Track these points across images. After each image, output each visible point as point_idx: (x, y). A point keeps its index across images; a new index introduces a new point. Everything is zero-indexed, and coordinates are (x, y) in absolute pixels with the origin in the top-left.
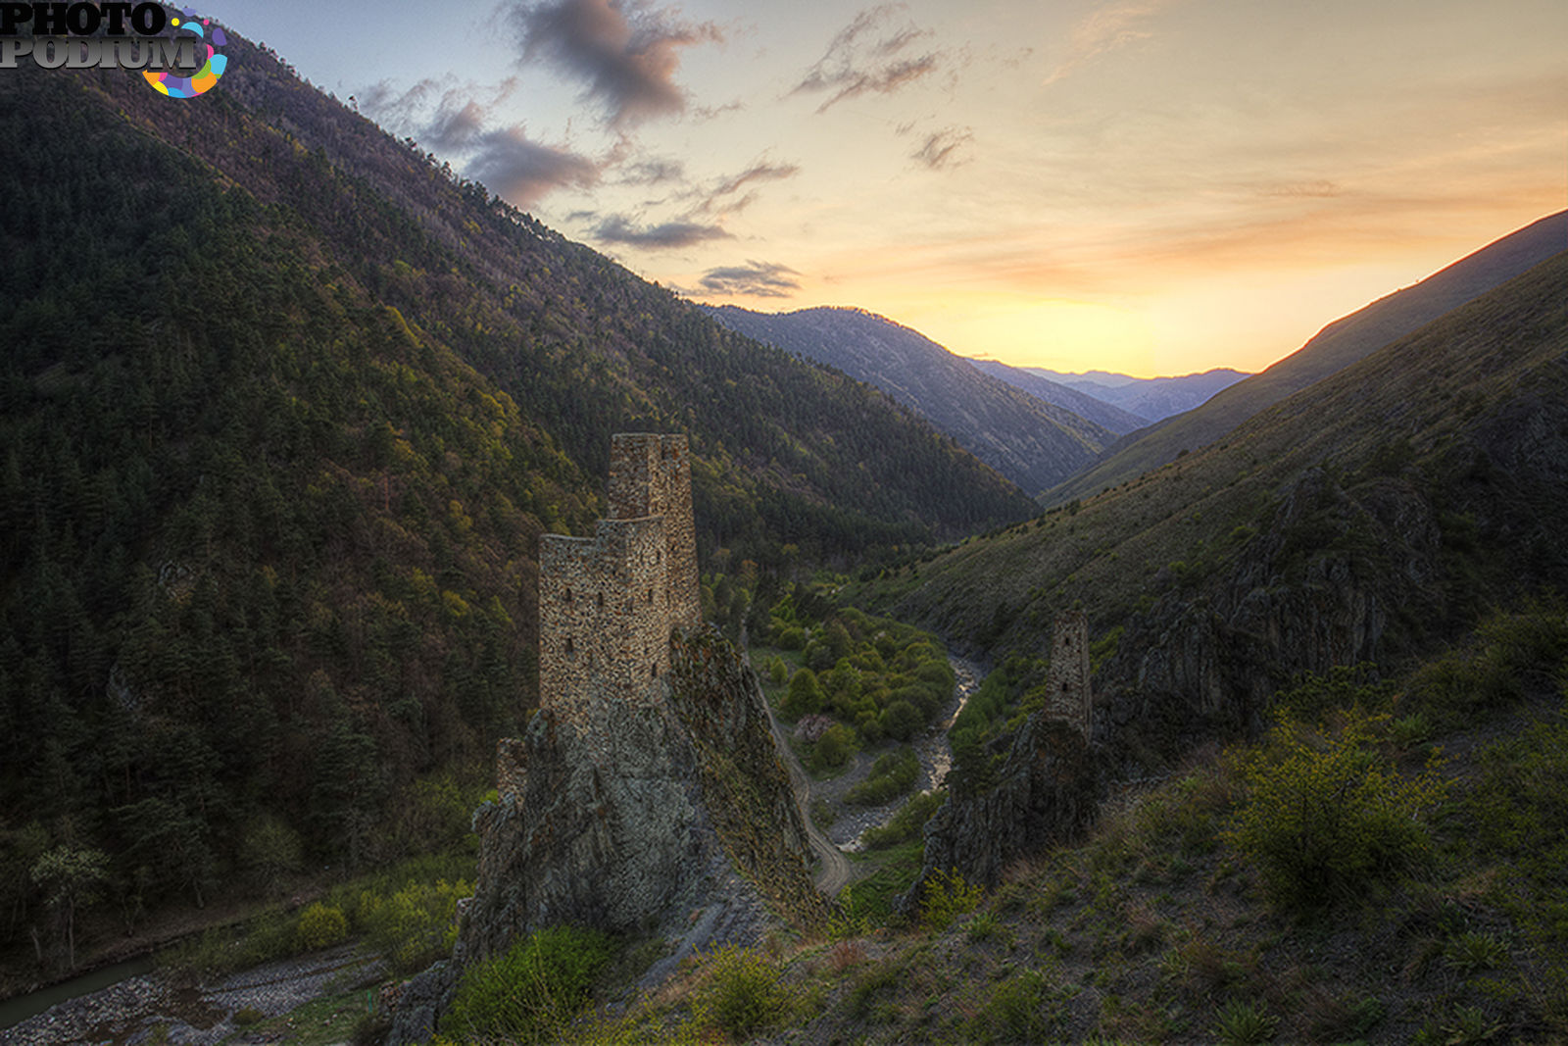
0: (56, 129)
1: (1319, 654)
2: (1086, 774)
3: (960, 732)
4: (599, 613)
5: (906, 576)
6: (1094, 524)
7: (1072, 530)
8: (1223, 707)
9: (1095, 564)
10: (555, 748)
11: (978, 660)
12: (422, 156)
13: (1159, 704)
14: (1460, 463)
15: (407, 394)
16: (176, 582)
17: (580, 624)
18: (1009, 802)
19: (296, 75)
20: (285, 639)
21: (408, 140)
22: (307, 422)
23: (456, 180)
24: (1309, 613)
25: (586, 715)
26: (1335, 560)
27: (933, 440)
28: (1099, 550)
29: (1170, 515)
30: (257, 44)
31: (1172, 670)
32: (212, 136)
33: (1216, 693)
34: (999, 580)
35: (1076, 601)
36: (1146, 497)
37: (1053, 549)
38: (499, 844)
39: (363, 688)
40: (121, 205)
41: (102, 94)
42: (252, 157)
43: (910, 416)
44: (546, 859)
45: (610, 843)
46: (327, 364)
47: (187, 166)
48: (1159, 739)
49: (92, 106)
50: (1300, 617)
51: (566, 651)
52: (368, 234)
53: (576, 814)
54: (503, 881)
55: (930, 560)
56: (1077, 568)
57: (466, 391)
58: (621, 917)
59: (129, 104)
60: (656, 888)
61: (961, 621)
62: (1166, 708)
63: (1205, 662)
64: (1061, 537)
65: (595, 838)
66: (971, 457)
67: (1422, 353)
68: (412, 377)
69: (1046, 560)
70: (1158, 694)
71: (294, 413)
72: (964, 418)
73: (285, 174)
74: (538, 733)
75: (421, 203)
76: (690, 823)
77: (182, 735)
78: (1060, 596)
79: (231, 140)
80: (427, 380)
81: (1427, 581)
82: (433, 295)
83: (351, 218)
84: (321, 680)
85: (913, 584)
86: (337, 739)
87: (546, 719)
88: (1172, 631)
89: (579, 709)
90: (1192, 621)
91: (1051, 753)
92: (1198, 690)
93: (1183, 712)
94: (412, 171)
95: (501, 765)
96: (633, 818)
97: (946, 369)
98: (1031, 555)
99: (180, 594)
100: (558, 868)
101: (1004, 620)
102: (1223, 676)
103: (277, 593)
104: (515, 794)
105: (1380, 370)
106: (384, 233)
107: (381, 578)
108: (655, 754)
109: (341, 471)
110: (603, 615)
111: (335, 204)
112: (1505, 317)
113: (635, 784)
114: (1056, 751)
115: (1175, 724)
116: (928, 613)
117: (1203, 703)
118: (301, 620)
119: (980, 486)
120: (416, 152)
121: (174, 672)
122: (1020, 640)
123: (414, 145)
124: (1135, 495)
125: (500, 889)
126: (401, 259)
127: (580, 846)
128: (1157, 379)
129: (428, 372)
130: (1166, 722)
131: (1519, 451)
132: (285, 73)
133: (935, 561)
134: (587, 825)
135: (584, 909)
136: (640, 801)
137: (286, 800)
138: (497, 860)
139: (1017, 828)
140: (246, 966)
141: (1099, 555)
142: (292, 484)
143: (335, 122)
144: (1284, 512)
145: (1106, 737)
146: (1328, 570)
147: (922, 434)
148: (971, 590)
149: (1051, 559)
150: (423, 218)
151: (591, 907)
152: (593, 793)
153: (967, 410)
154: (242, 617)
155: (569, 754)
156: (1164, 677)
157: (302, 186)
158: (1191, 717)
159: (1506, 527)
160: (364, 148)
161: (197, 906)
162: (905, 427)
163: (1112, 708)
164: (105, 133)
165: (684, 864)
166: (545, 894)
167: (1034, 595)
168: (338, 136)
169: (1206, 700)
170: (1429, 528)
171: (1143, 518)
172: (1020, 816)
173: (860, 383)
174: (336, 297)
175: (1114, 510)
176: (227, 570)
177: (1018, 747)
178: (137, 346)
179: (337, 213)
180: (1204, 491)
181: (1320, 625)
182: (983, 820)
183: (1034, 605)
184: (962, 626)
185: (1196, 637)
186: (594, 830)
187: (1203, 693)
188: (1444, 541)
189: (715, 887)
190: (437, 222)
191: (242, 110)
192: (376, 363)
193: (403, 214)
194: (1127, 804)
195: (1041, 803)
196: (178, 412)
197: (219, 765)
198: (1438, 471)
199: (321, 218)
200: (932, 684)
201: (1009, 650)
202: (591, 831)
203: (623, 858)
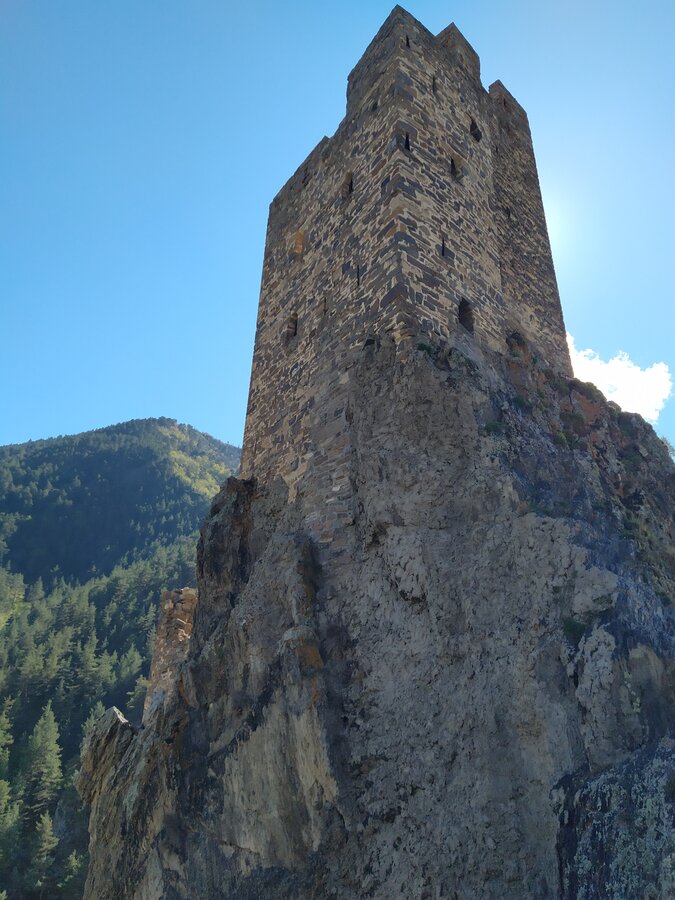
4: (343, 211)
10: (243, 546)
17: (312, 268)
25: (307, 431)
51: (287, 342)
53: (247, 671)
89: (296, 430)
96: (399, 666)
104: (167, 690)
110: (351, 206)
127: (245, 775)
134: (268, 698)
136: (420, 603)
186: (287, 716)
202: (275, 718)
203: (365, 823)
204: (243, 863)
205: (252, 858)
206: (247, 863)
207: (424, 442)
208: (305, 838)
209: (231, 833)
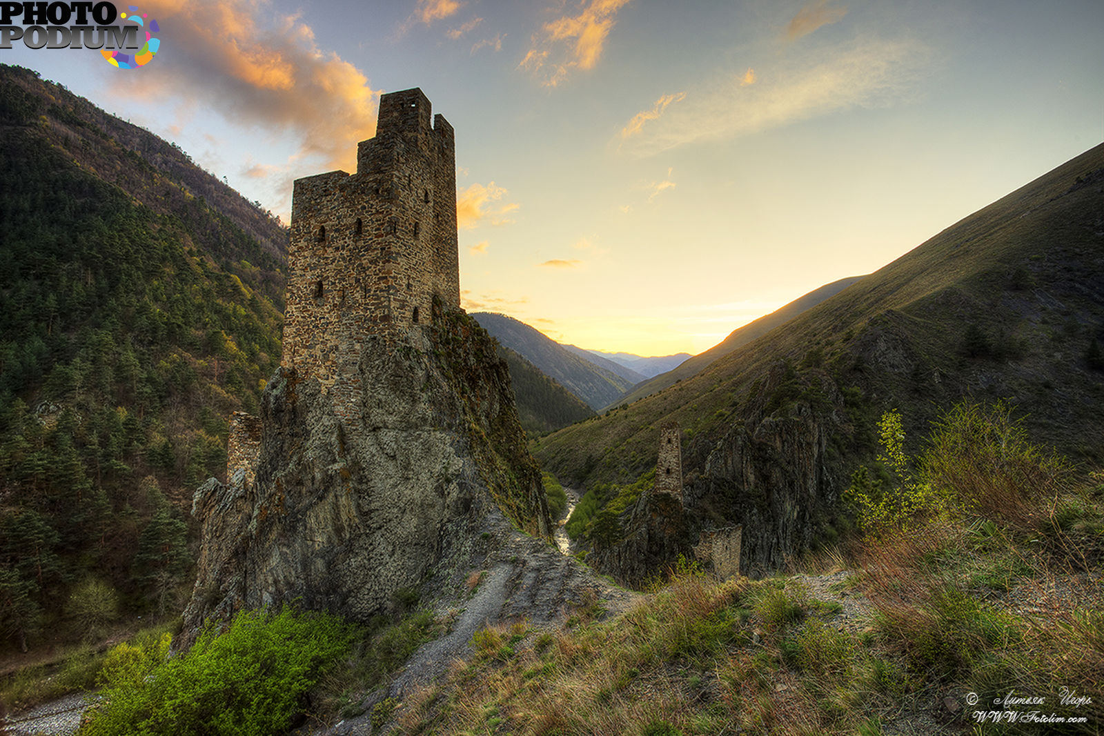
0: (29, 166)
1: (800, 459)
2: (683, 527)
3: (573, 525)
4: (356, 242)
5: (533, 444)
6: (638, 414)
7: (626, 417)
8: (756, 487)
9: (642, 434)
10: (294, 408)
11: (576, 488)
12: (264, 211)
13: (719, 485)
14: (848, 362)
15: (239, 320)
16: (47, 415)
17: (333, 261)
18: (634, 548)
19: (192, 162)
20: (127, 455)
21: (256, 202)
22: (165, 324)
23: (283, 226)
24: (794, 434)
25: (334, 363)
26: (803, 405)
27: (543, 379)
28: (642, 426)
29: (679, 407)
30: (170, 144)
31: (726, 463)
32: (133, 182)
33: (752, 478)
34: (587, 444)
35: (632, 453)
36: (665, 399)
37: (616, 427)
38: (223, 529)
39: (183, 490)
40: (63, 209)
41: (64, 150)
42: (158, 196)
43: (531, 366)
44: (273, 536)
45: (354, 512)
46: (185, 296)
47: (113, 192)
48: (721, 507)
49: (55, 156)
50: (790, 436)
51: (315, 297)
52: (226, 245)
53: (313, 478)
54: (224, 572)
55: (546, 436)
56: (631, 437)
57: (278, 325)
58: (364, 603)
59: (81, 158)
60: (411, 563)
61: (566, 467)
62: (723, 487)
63: (746, 459)
64: (620, 420)
65: (336, 507)
66: (563, 388)
67: (798, 327)
68: (243, 311)
69: (613, 432)
70: (718, 480)
71: (157, 318)
72: (556, 372)
73: (178, 208)
74: (275, 392)
75: (261, 235)
76: (457, 476)
77: (28, 518)
78: (623, 450)
79: (146, 185)
80: (252, 315)
81: (841, 422)
82: (263, 281)
83: (217, 235)
84: (151, 484)
85: (537, 449)
86: (157, 522)
87: (286, 376)
88: (725, 440)
89: (326, 357)
90: (736, 432)
91: (661, 515)
92: (742, 476)
93: (734, 490)
94: (257, 218)
95: (233, 441)
96: (383, 479)
97: (547, 347)
98: (604, 430)
99: (48, 423)
100: (288, 547)
101: (591, 465)
102: (756, 467)
103: (125, 424)
104: (246, 470)
105: (777, 336)
106: (236, 245)
107: (206, 420)
108: (414, 400)
109: (185, 354)
110: (361, 243)
111: (208, 227)
112: (836, 310)
113: (387, 437)
114: (664, 513)
115: (729, 497)
116: (546, 464)
117: (745, 484)
118: (142, 443)
119: (567, 404)
120: (261, 209)
121: (31, 474)
122: (601, 475)
123: (260, 205)
124: (659, 398)
125: (220, 581)
126: (245, 260)
127: (317, 517)
128: (651, 357)
129: (253, 311)
130: (724, 496)
131: (874, 356)
132: (185, 160)
133: (549, 436)
134: (326, 490)
135: (318, 598)
136: (394, 458)
137: (113, 568)
138: (220, 549)
139: (641, 566)
140: (52, 697)
141: (642, 429)
142: (149, 359)
143: (214, 187)
144: (764, 385)
145: (692, 505)
146: (800, 411)
147: (537, 376)
148: (572, 450)
149: (616, 432)
150: (261, 242)
151: (327, 594)
152: (336, 451)
153: (557, 368)
154: (95, 439)
155: (310, 415)
156: (721, 469)
157: (188, 215)
158: (738, 493)
159: (874, 395)
160: (229, 203)
161: (22, 651)
162: (528, 371)
163: (695, 486)
164: (62, 171)
165: (449, 525)
166: (270, 580)
167: (608, 451)
168: (214, 195)
169: (747, 482)
170: (838, 395)
171: (665, 410)
172: (642, 557)
173: (504, 348)
174: (199, 265)
175: (649, 406)
176: (90, 409)
177: (638, 512)
178: (52, 274)
179: (208, 231)
180: (696, 395)
181: (799, 441)
182: (617, 561)
183: (608, 456)
184: (566, 470)
185: (740, 443)
186: (336, 496)
187: (745, 478)
188: (846, 402)
189: (497, 545)
190: (270, 245)
191: (155, 171)
192: (220, 301)
193: (249, 238)
194: (714, 545)
195: (655, 548)
196: (73, 313)
197: (56, 540)
198: (836, 366)
199: (198, 234)
200: (554, 498)
201: (595, 481)
202: (330, 498)
203: (370, 530)
204: (316, 546)
205: (321, 544)
206: (319, 545)
207: (398, 393)
208: (343, 535)
209: (311, 537)
